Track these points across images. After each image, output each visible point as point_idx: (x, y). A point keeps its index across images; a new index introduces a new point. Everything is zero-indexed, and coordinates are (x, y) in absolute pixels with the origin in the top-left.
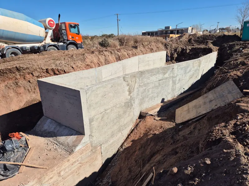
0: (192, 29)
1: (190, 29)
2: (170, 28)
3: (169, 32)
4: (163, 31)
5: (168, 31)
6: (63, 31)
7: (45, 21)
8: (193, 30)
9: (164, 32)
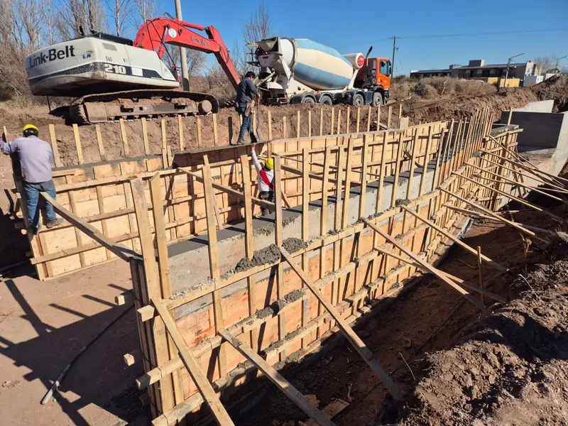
0: (535, 66)
1: (529, 66)
2: (482, 65)
3: (480, 72)
4: (465, 70)
5: (477, 69)
6: (373, 71)
7: (355, 57)
8: (536, 70)
9: (469, 72)
